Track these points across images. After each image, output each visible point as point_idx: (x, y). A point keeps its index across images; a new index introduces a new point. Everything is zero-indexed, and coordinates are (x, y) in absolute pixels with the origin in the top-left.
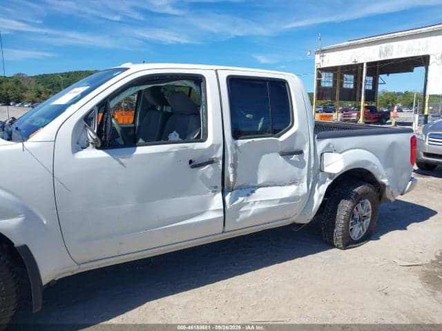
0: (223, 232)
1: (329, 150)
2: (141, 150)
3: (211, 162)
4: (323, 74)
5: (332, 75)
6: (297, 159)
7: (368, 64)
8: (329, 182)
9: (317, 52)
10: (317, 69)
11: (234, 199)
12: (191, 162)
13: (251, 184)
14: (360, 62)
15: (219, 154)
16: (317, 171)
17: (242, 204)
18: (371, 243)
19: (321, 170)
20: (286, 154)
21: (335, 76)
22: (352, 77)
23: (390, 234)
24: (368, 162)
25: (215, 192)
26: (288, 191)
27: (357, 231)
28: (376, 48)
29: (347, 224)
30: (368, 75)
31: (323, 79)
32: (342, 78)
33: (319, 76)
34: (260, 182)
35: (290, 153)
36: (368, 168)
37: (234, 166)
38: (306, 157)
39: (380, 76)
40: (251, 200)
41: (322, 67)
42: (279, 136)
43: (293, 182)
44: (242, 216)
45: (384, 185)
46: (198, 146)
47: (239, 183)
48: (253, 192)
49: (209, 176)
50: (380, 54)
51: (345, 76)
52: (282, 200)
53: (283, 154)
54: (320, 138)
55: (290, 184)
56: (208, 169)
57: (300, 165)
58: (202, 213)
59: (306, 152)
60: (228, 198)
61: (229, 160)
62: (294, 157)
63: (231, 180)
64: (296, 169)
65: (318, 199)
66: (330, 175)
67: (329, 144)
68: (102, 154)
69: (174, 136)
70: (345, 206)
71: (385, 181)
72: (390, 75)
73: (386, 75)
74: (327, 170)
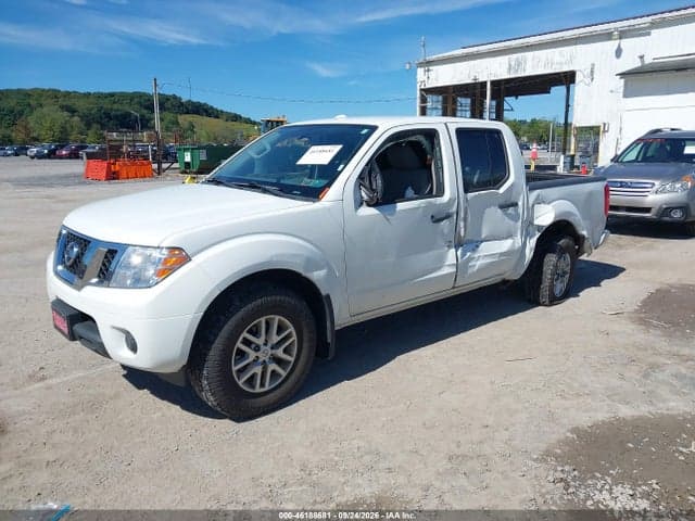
0: (454, 288)
1: (539, 201)
2: (401, 206)
3: (448, 216)
4: (429, 98)
5: (440, 98)
6: (513, 212)
7: (493, 83)
8: (538, 235)
9: (421, 65)
10: (421, 90)
11: (463, 255)
12: (432, 217)
13: (476, 239)
14: (481, 80)
15: (454, 209)
16: (529, 224)
17: (471, 259)
18: (571, 300)
19: (531, 223)
20: (504, 207)
21: (445, 101)
22: (469, 101)
23: (586, 290)
24: (570, 213)
25: (449, 247)
26: (505, 245)
27: (560, 287)
28: (504, 59)
29: (552, 279)
30: (492, 98)
31: (429, 105)
32: (455, 102)
33: (424, 100)
34: (483, 236)
35: (508, 205)
36: (571, 219)
37: (465, 220)
38: (521, 211)
39: (506, 99)
40: (476, 256)
41: (428, 86)
42: (498, 189)
43: (509, 236)
44: (470, 271)
45: (584, 237)
46: (439, 200)
47: (468, 237)
48: (477, 246)
49: (446, 231)
50: (510, 69)
51: (459, 99)
52: (501, 254)
53: (501, 207)
54: (532, 189)
55: (507, 238)
56: (445, 223)
57: (515, 218)
58: (440, 268)
59: (520, 203)
60: (459, 253)
61: (462, 215)
62: (511, 210)
63: (462, 234)
64: (512, 223)
65: (529, 254)
66: (539, 228)
67: (539, 196)
68: (373, 211)
69: (410, 192)
70: (551, 260)
71: (584, 233)
72: (520, 97)
73: (513, 98)
74: (536, 222)
